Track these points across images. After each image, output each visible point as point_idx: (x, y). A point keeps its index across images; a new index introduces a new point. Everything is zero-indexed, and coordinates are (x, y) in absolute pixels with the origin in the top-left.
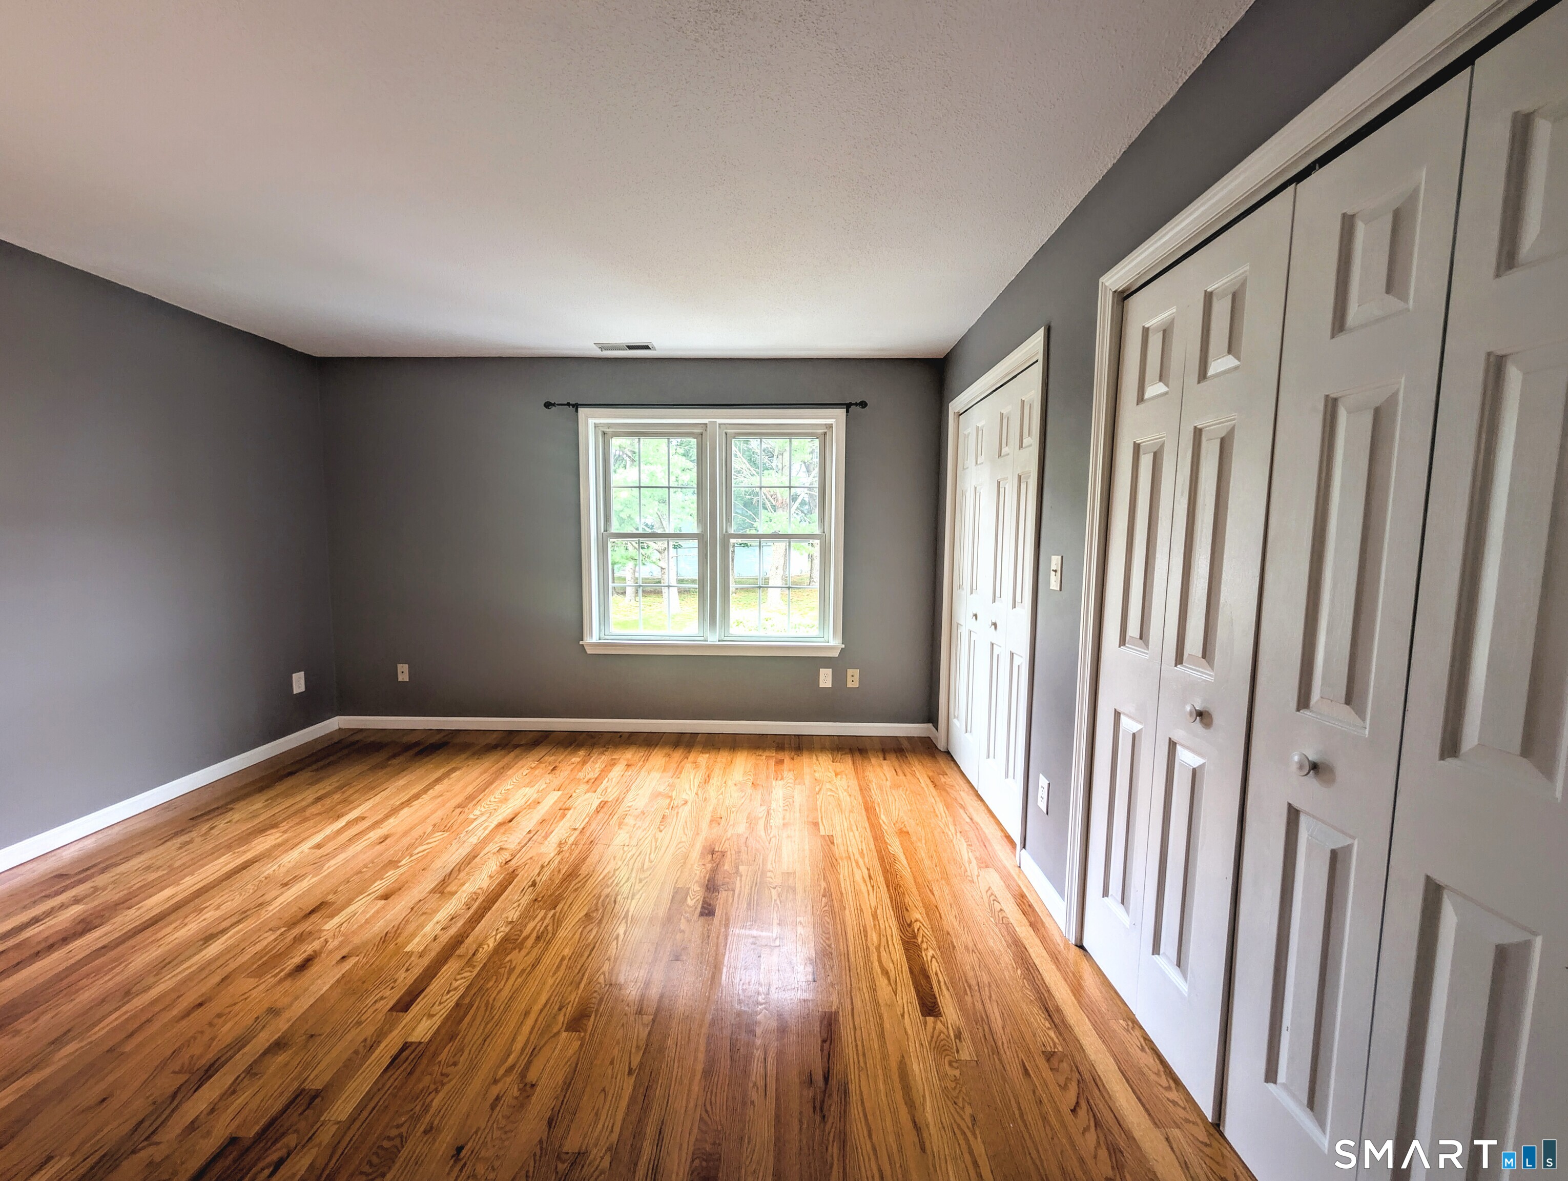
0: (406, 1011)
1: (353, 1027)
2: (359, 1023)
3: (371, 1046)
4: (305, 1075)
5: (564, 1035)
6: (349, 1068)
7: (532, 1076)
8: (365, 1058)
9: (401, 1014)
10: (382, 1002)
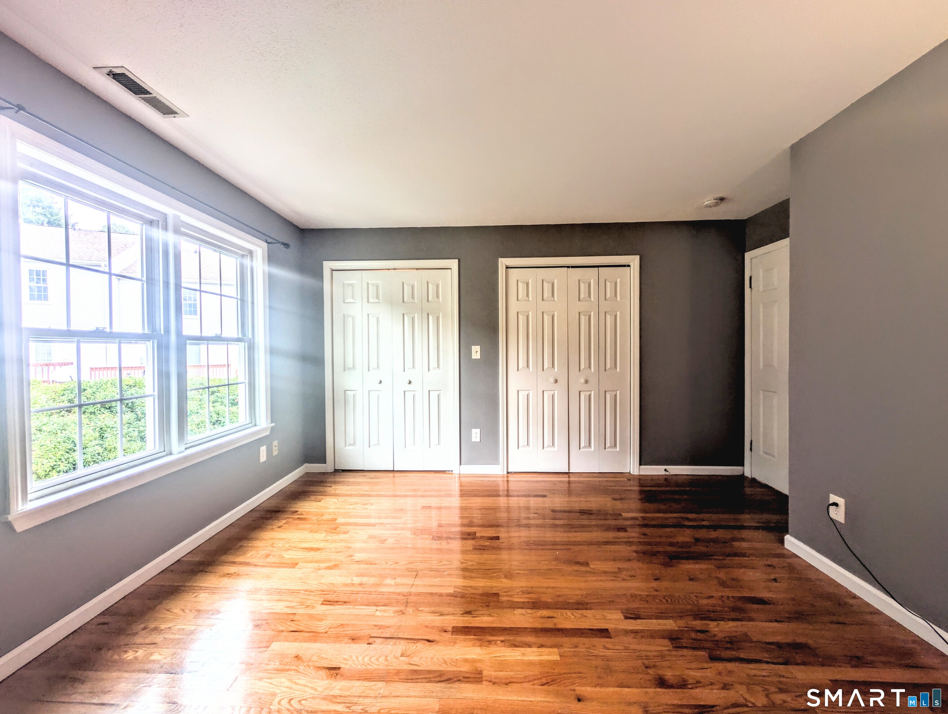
0: (607, 630)
1: (630, 650)
2: (626, 648)
3: (635, 632)
4: (667, 653)
5: (591, 567)
6: (653, 635)
7: (616, 570)
8: (642, 631)
9: (610, 631)
10: (607, 646)
